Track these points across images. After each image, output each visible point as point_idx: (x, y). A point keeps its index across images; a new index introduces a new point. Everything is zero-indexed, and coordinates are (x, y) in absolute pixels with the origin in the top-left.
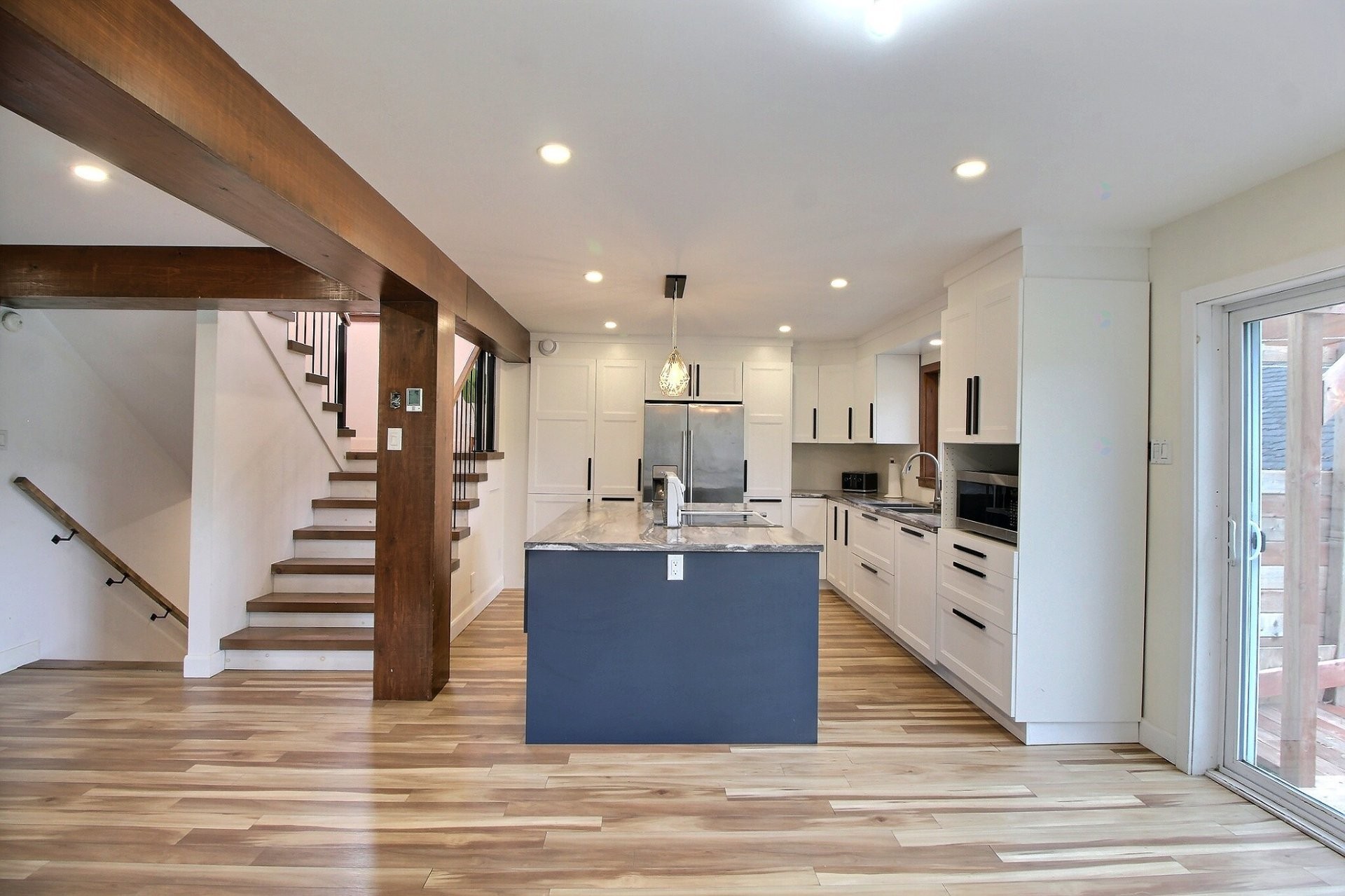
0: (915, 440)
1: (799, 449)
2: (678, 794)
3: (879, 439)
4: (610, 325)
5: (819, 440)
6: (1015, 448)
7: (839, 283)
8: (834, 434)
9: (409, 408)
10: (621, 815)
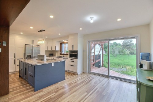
0: (59, 50)
1: (46, 51)
2: (59, 88)
3: (56, 50)
4: (22, 33)
5: (48, 50)
6: (77, 51)
7: (59, 34)
8: (50, 49)
9: (3, 45)
10: (56, 92)
